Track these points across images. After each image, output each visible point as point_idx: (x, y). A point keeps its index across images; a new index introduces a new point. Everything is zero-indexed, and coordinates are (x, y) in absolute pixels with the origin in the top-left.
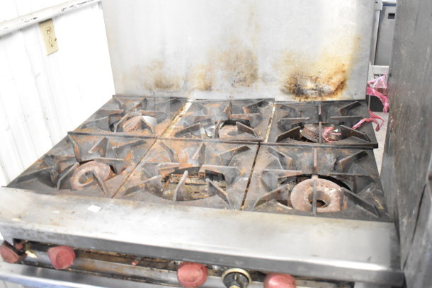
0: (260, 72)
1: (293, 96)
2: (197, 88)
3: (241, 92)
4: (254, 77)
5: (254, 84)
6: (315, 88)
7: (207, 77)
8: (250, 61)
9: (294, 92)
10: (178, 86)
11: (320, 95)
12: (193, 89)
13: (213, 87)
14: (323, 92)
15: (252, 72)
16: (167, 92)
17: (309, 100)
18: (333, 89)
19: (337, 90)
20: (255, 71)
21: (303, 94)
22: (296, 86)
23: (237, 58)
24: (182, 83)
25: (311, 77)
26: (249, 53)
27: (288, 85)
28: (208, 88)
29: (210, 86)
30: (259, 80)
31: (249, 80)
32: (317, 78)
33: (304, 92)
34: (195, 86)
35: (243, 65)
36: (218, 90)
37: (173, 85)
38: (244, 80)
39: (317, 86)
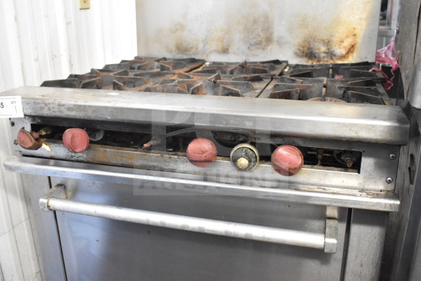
0: (275, 36)
1: (306, 59)
2: (215, 51)
3: (257, 55)
4: (269, 40)
5: (269, 47)
6: (327, 51)
7: (225, 40)
8: (267, 25)
9: (306, 56)
10: (197, 49)
11: (332, 59)
12: (211, 52)
13: (230, 50)
14: (335, 55)
15: (268, 35)
16: (186, 55)
17: (321, 63)
18: (343, 52)
19: (348, 53)
20: (271, 34)
21: (315, 57)
22: (309, 49)
23: (255, 22)
24: (201, 46)
25: (324, 41)
26: (266, 17)
27: (301, 48)
28: (225, 51)
29: (227, 49)
30: (274, 43)
31: (264, 44)
32: (329, 42)
33: (316, 55)
34: (213, 49)
35: (260, 30)
36: (234, 53)
37: (192, 48)
38: (260, 43)
39: (328, 49)
